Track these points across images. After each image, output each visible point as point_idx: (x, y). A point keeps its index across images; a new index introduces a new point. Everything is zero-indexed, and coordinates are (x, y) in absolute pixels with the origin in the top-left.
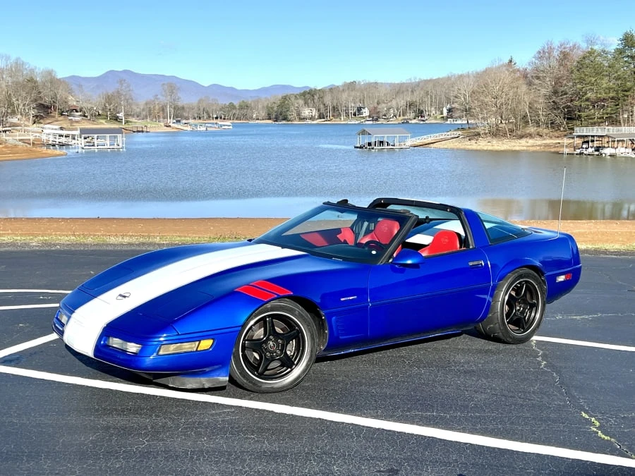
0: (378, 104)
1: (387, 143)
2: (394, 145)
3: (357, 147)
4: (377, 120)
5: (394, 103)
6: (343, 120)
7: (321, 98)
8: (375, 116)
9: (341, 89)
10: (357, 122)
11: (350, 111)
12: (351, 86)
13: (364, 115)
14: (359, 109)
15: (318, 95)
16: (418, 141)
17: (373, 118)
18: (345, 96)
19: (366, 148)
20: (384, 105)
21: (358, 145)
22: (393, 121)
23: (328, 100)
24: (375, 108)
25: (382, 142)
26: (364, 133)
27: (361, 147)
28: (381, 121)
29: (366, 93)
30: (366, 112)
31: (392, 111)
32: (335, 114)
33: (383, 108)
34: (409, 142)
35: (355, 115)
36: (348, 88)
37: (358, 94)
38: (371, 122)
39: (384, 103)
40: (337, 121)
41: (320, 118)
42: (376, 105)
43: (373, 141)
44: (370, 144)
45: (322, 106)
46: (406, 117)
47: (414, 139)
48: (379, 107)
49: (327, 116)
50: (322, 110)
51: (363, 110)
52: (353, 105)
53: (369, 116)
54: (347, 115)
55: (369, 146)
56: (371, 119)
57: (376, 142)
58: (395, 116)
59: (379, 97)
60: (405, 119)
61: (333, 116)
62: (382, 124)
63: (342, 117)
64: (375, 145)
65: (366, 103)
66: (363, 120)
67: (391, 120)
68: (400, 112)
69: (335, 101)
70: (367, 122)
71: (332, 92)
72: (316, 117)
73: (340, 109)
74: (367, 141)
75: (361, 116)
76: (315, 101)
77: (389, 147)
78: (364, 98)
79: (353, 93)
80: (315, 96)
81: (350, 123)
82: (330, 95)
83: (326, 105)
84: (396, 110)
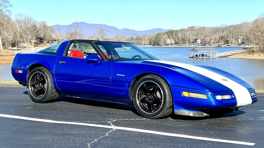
0: (205, 37)
2: (209, 57)
3: (190, 57)
4: (204, 45)
5: (213, 36)
6: (187, 45)
8: (204, 43)
9: (186, 30)
10: (194, 46)
11: (191, 41)
12: (191, 29)
13: (198, 43)
14: (196, 40)
15: (175, 33)
16: (222, 55)
18: (188, 33)
19: (195, 58)
20: (208, 38)
21: (191, 56)
22: (213, 46)
23: (180, 35)
24: (204, 39)
25: (203, 55)
26: (194, 50)
27: (192, 57)
28: (207, 46)
29: (199, 32)
30: (199, 41)
31: (212, 41)
33: (207, 39)
34: (217, 55)
35: (193, 42)
36: (190, 29)
37: (195, 32)
38: (202, 46)
39: (208, 36)
40: (184, 46)
41: (176, 44)
42: (204, 38)
43: (198, 54)
44: (197, 56)
45: (177, 38)
47: (220, 53)
48: (206, 39)
49: (179, 43)
50: (177, 40)
51: (198, 40)
52: (192, 38)
53: (201, 43)
54: (190, 43)
55: (196, 56)
56: (202, 45)
57: (200, 55)
58: (214, 43)
59: (205, 33)
60: (219, 45)
61: (182, 43)
62: (207, 47)
63: (187, 44)
64: (200, 56)
65: (199, 37)
66: (197, 45)
67: (212, 45)
68: (216, 41)
69: (183, 36)
70: (199, 46)
71: (182, 31)
72: (174, 44)
73: (186, 40)
74: (195, 54)
75: (197, 43)
76: (173, 36)
77: (207, 57)
78: (198, 34)
79: (193, 32)
80: (173, 34)
81: (191, 46)
82: (181, 33)
83: (179, 38)
84: (214, 40)
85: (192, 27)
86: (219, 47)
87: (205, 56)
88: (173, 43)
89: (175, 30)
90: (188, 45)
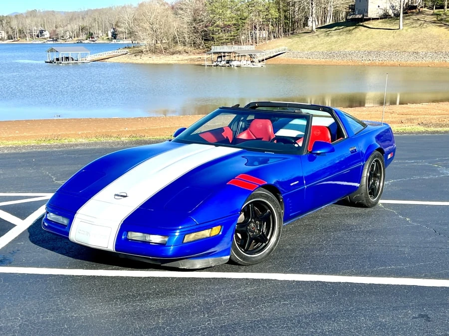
0: (56, 28)
1: (72, 58)
2: (77, 60)
3: (47, 62)
4: (56, 40)
5: (69, 26)
6: (28, 40)
7: (8, 23)
8: (55, 38)
9: (25, 16)
10: (40, 42)
11: (34, 34)
12: (33, 14)
13: (46, 37)
14: (41, 32)
15: (6, 20)
16: (96, 57)
18: (28, 21)
19: (55, 63)
20: (61, 29)
21: (48, 61)
22: (70, 41)
23: (14, 24)
24: (54, 31)
25: (68, 58)
27: (50, 62)
28: (60, 41)
29: (45, 19)
30: (47, 34)
31: (68, 34)
32: (22, 36)
33: (61, 31)
34: (89, 58)
35: (38, 36)
36: (31, 15)
37: (39, 20)
38: (52, 42)
39: (61, 26)
40: (23, 41)
41: (9, 39)
42: (55, 29)
43: (60, 57)
44: (58, 60)
45: (10, 29)
46: (80, 38)
47: (93, 56)
48: (58, 30)
49: (15, 38)
50: (11, 33)
51: (44, 33)
52: (35, 28)
53: (50, 38)
54: (32, 36)
55: (57, 61)
56: (52, 40)
57: (62, 58)
58: (71, 37)
59: (56, 22)
60: (78, 40)
61: (20, 37)
62: (61, 43)
63: (28, 38)
64: (62, 60)
65: (46, 27)
66: (45, 41)
67: (68, 40)
68: (75, 35)
69: (20, 25)
70: (49, 42)
71: (18, 18)
72: (6, 38)
73: (25, 32)
74: (55, 57)
75: (43, 37)
76: (4, 25)
77: (73, 62)
78: (44, 23)
79: (35, 19)
80: (4, 22)
81: (34, 43)
82: (16, 21)
83: (13, 28)
84: (71, 33)
85: (34, 11)
86: (81, 44)
87: (71, 59)
88: (4, 37)
89: (6, 16)
90: (30, 41)
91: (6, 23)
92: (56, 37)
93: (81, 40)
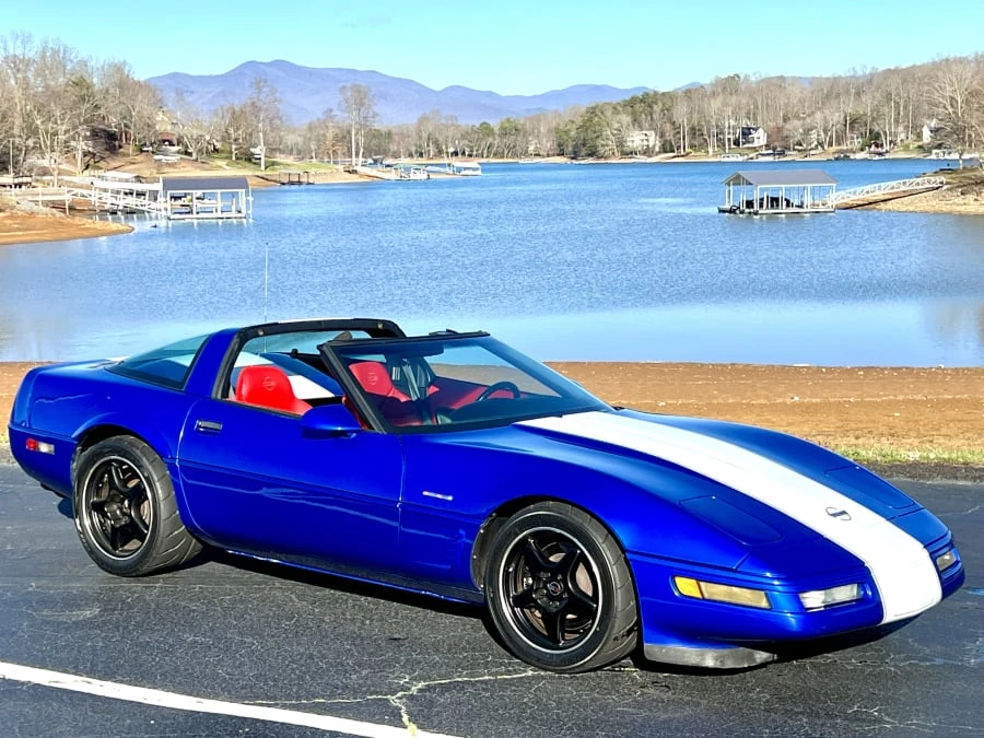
0: (785, 120)
1: (787, 201)
2: (801, 207)
3: (724, 211)
4: (782, 153)
5: (818, 116)
6: (711, 155)
7: (667, 110)
8: (779, 145)
9: (709, 90)
10: (740, 159)
11: (727, 137)
12: (730, 85)
13: (756, 144)
14: (746, 132)
15: (660, 104)
16: (853, 197)
17: (774, 149)
18: (715, 104)
19: (742, 212)
20: (797, 123)
21: (727, 207)
22: (817, 155)
23: (681, 114)
24: (779, 130)
25: (777, 200)
26: (737, 180)
27: (731, 211)
28: (792, 156)
29: (759, 98)
30: (760, 138)
31: (814, 136)
32: (696, 143)
33: (795, 128)
34: (836, 197)
35: (737, 143)
36: (724, 89)
37: (744, 101)
38: (770, 159)
39: (798, 118)
40: (700, 157)
41: (666, 152)
42: (780, 122)
43: (756, 197)
44: (750, 204)
45: (668, 127)
46: (844, 147)
47: (842, 193)
48: (788, 126)
49: (679, 148)
50: (669, 136)
51: (755, 135)
52: (732, 123)
53: (767, 146)
54: (721, 144)
55: (747, 207)
56: (771, 152)
57: (762, 199)
58: (821, 144)
59: (787, 104)
60: (841, 152)
61: (691, 146)
62: (794, 161)
63: (710, 150)
64: (761, 206)
65: (759, 118)
66: (753, 155)
67: (812, 152)
68: (831, 137)
69: (695, 116)
70: (762, 159)
71: (690, 97)
72: (657, 149)
73: (705, 132)
74: (744, 198)
75: (750, 145)
76: (655, 117)
77: (791, 210)
78: (756, 107)
79: (734, 98)
80: (655, 107)
81: (726, 159)
82: (686, 103)
83: (677, 124)
84: (822, 133)
85: (733, 78)
87: (785, 203)
88: (654, 146)
89: (664, 94)
90: (715, 155)
91: (662, 111)
92: (784, 144)
93: (847, 151)
